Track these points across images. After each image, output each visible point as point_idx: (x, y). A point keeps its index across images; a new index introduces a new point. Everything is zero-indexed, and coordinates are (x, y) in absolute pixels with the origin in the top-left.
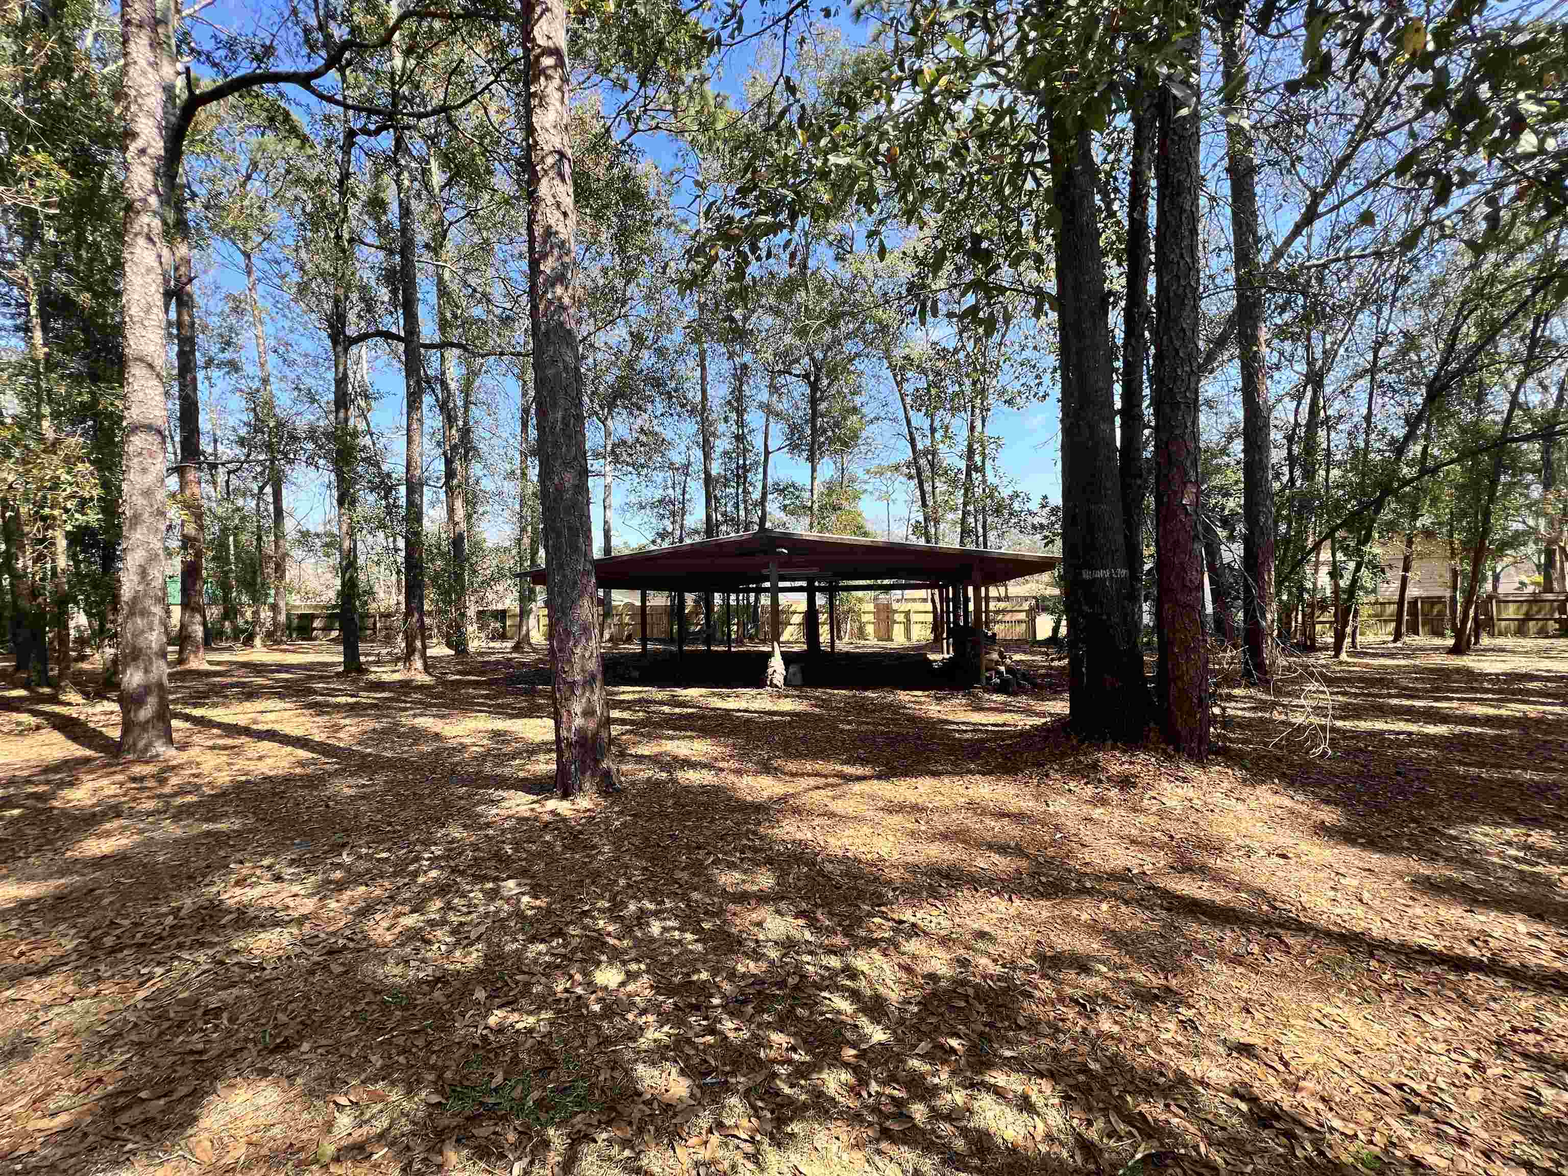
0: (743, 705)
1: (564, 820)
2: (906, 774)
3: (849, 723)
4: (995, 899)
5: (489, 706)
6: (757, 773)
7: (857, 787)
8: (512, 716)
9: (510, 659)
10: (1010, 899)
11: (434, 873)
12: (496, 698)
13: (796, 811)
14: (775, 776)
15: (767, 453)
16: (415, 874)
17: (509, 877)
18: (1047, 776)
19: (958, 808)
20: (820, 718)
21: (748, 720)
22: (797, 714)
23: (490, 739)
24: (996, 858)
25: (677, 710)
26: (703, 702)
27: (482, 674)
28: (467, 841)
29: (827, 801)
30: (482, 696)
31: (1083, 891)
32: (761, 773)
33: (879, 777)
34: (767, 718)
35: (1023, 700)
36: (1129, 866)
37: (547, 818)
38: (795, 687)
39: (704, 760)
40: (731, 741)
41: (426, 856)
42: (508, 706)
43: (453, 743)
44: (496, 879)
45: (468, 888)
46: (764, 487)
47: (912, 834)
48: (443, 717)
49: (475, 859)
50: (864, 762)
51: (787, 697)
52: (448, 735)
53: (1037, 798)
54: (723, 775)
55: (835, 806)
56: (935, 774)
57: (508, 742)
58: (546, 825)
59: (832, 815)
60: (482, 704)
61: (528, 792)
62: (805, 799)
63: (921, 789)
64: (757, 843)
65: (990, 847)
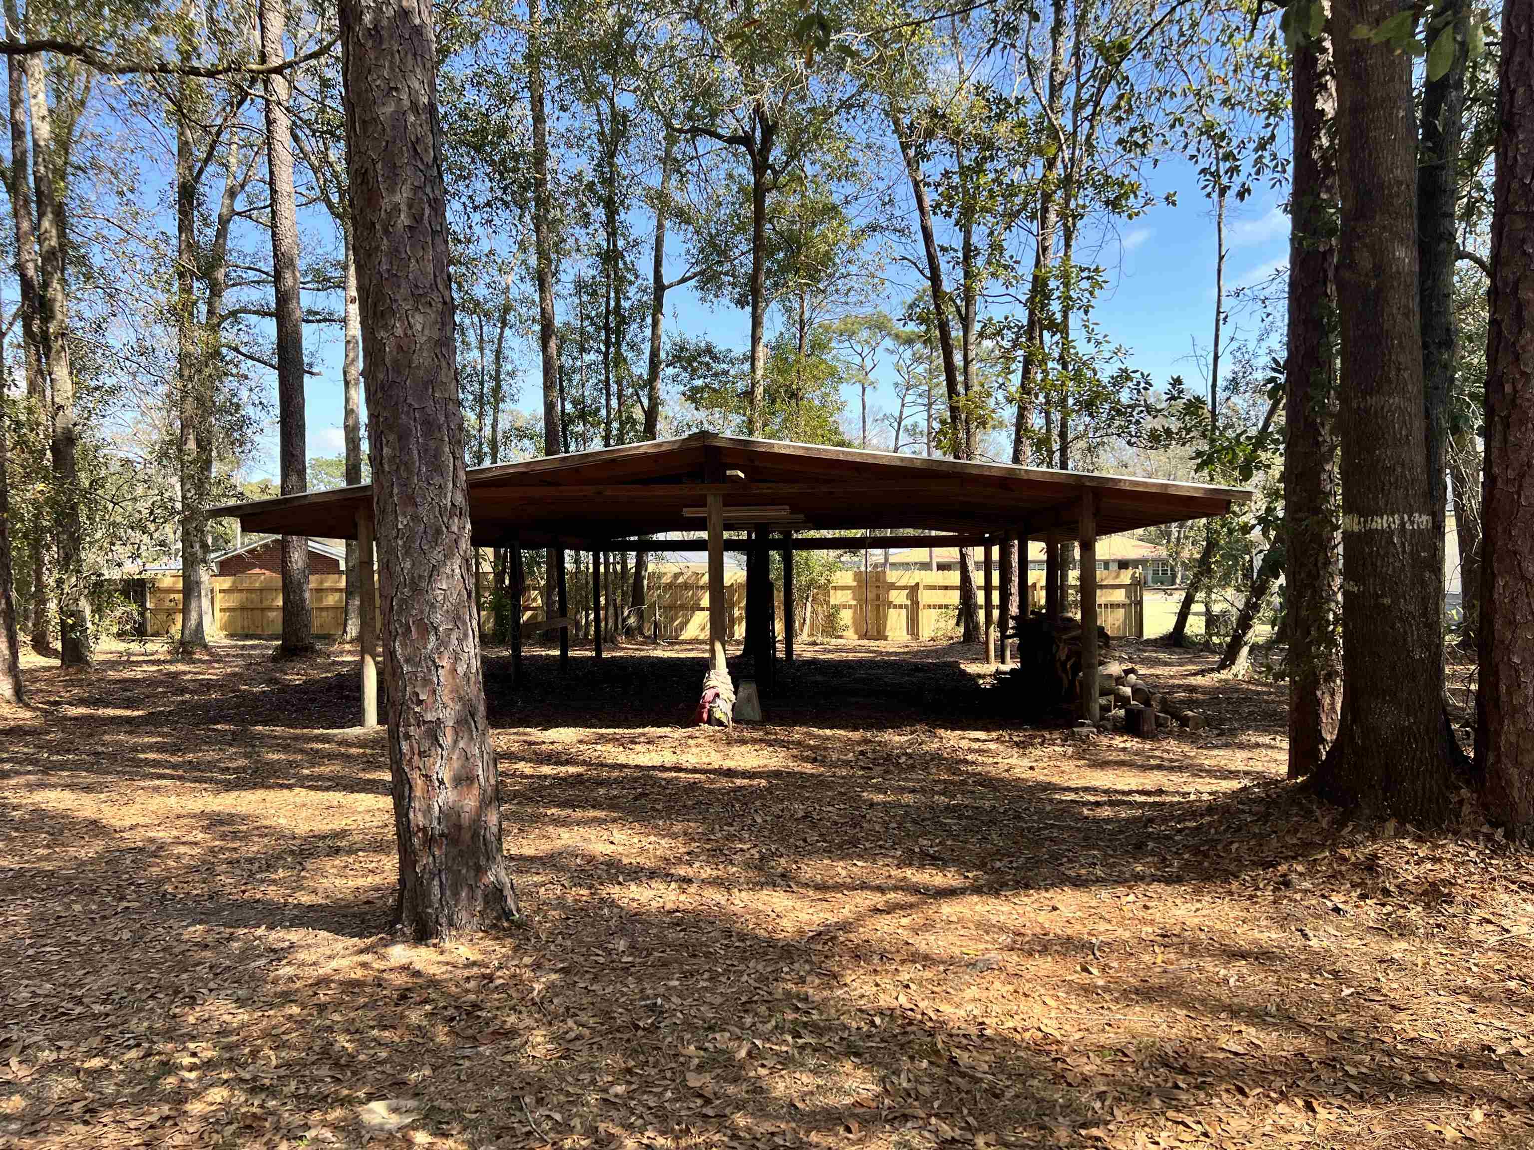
0: (669, 759)
1: (433, 983)
2: (1024, 884)
3: (879, 789)
4: (1281, 1108)
5: (174, 767)
6: (756, 886)
7: (948, 909)
8: (229, 786)
9: (176, 675)
10: (1309, 1107)
11: (217, 1094)
12: (185, 751)
13: (860, 954)
14: (789, 890)
15: (660, 288)
16: (180, 1097)
17: (370, 1097)
18: (1287, 884)
19: (1148, 944)
20: (819, 782)
21: (693, 786)
22: (777, 774)
23: (205, 829)
24: (1251, 1033)
25: (546, 770)
26: (590, 752)
27: (129, 704)
28: (255, 1031)
29: (905, 935)
30: (150, 747)
31: (1425, 1087)
32: (762, 885)
33: (977, 890)
34: (724, 783)
35: (1173, 748)
36: (1486, 1040)
37: (400, 980)
38: (753, 724)
39: (648, 863)
40: (678, 828)
41: (187, 1061)
42: (211, 765)
43: (136, 838)
44: (344, 1102)
45: (298, 1119)
46: (654, 354)
47: (1087, 990)
48: (88, 789)
49: (288, 1065)
50: (936, 861)
51: (743, 742)
52: (117, 824)
53: (1282, 922)
54: (693, 889)
55: (922, 943)
56: (1079, 883)
57: (245, 837)
58: (404, 996)
59: (927, 960)
60: (156, 764)
61: (338, 929)
62: (863, 933)
63: (1066, 912)
64: (815, 1016)
65: (1234, 1012)
